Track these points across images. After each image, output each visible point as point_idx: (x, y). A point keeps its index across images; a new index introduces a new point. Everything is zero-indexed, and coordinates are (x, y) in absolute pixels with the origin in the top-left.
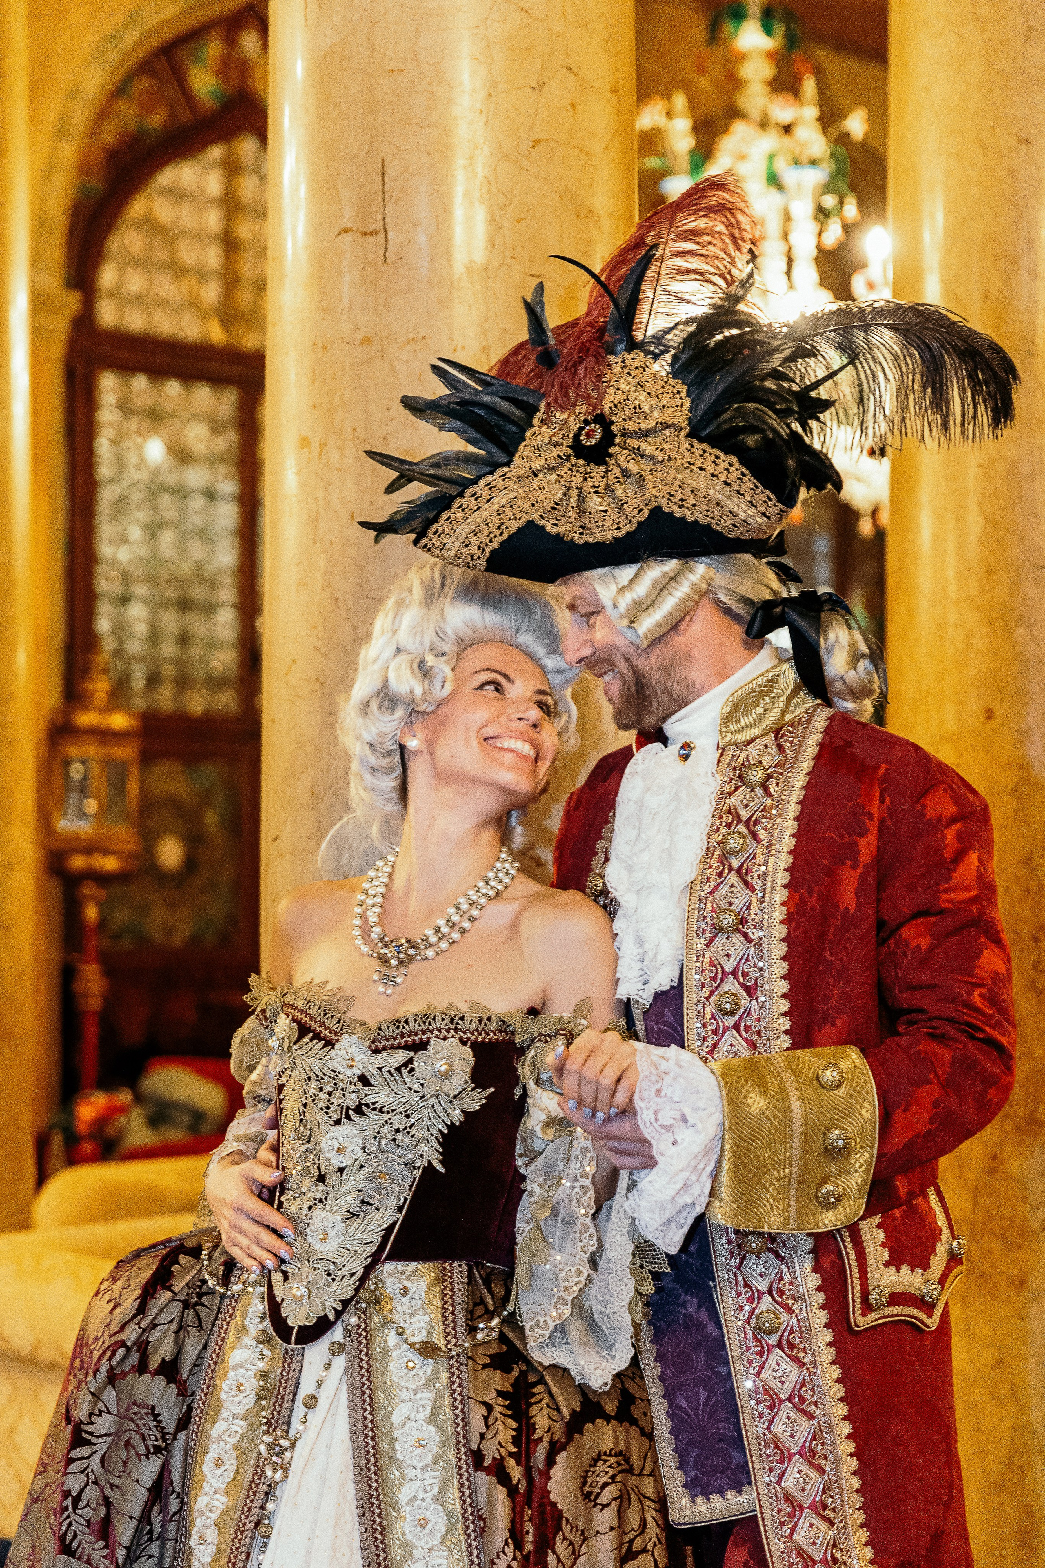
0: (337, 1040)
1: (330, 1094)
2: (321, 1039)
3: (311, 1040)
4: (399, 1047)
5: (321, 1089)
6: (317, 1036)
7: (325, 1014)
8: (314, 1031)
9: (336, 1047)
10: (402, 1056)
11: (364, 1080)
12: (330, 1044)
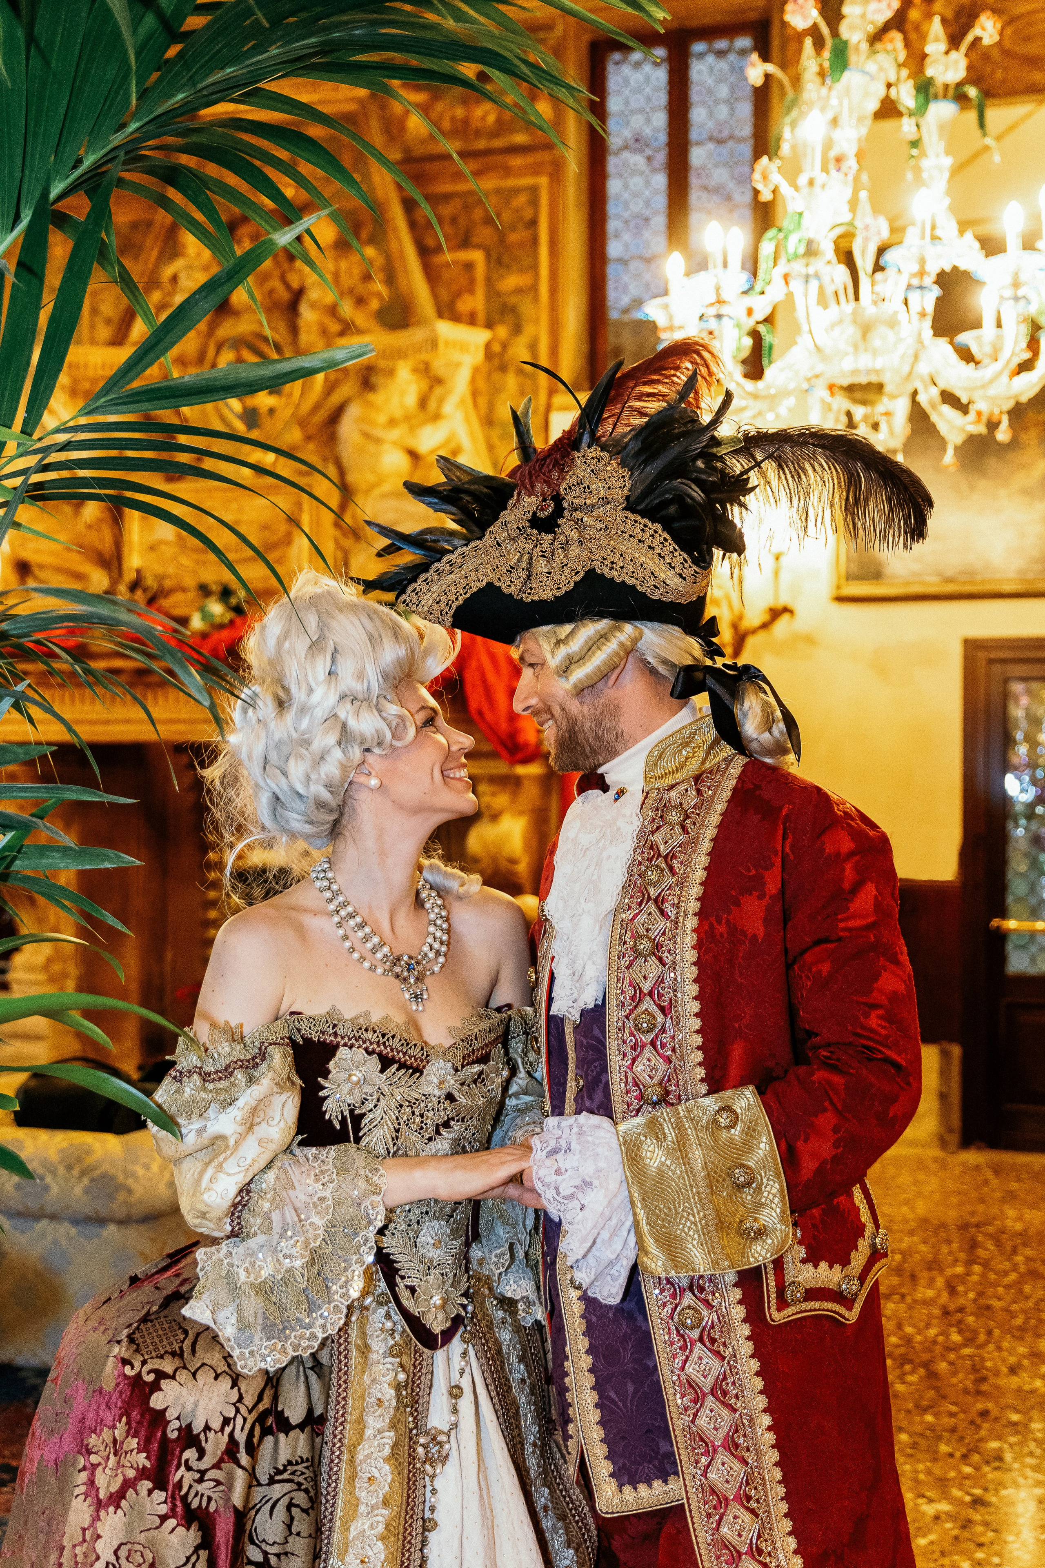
0: (424, 1067)
1: (422, 1116)
2: (408, 1068)
3: (398, 1070)
4: (474, 1062)
5: (413, 1113)
6: (403, 1066)
7: (408, 1044)
8: (399, 1061)
9: (425, 1072)
10: (476, 1068)
11: (450, 1097)
12: (418, 1071)
